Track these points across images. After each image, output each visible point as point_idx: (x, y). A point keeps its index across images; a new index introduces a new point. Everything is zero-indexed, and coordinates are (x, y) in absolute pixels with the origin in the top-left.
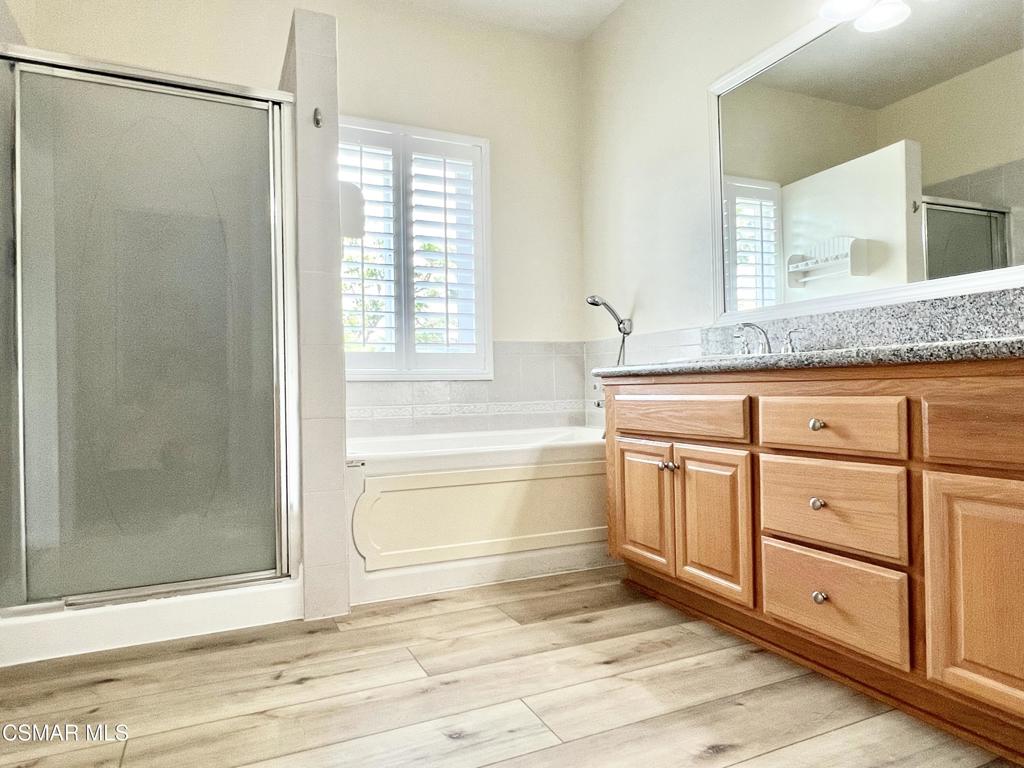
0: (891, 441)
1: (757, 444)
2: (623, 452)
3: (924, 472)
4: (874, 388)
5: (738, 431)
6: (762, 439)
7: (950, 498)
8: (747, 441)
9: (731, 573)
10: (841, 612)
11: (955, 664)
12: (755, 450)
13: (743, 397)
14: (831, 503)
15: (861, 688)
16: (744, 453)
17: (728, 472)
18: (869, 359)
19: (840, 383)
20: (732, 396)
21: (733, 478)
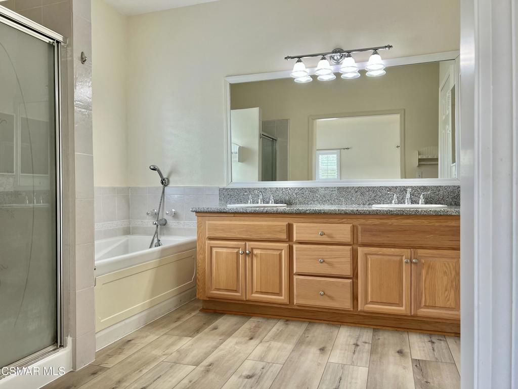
0: (347, 238)
1: (292, 241)
2: (211, 248)
3: (359, 248)
4: (341, 221)
5: (284, 236)
6: (295, 239)
7: (366, 254)
8: (288, 240)
9: (278, 292)
10: (329, 297)
11: (367, 304)
12: (291, 243)
13: (287, 223)
14: (325, 260)
15: (328, 322)
16: (287, 245)
17: (278, 253)
18: (343, 212)
19: (327, 219)
20: (282, 223)
21: (280, 255)
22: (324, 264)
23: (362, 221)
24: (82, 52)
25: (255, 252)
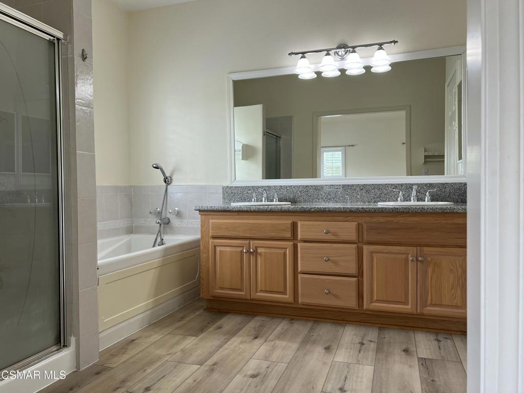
0: (353, 236)
1: (297, 239)
2: (215, 246)
3: (364, 246)
4: (346, 219)
5: (288, 235)
6: (299, 237)
7: (372, 253)
8: (292, 238)
9: (283, 291)
10: (334, 295)
11: (372, 302)
12: (295, 242)
13: (292, 221)
14: (331, 258)
15: (333, 321)
16: (291, 243)
17: (282, 251)
18: (348, 210)
19: (332, 217)
20: (287, 221)
21: (285, 254)
22: (329, 263)
23: (367, 219)
24: (83, 50)
25: (259, 250)
